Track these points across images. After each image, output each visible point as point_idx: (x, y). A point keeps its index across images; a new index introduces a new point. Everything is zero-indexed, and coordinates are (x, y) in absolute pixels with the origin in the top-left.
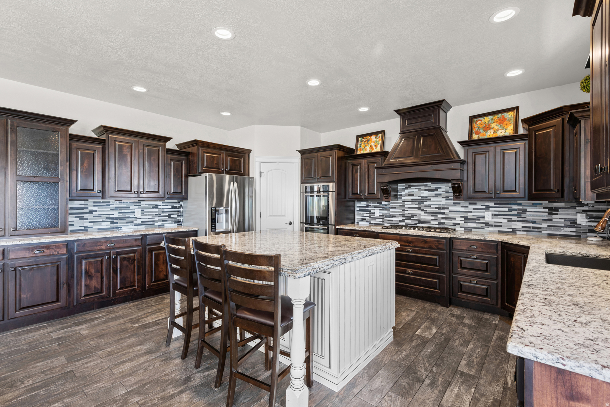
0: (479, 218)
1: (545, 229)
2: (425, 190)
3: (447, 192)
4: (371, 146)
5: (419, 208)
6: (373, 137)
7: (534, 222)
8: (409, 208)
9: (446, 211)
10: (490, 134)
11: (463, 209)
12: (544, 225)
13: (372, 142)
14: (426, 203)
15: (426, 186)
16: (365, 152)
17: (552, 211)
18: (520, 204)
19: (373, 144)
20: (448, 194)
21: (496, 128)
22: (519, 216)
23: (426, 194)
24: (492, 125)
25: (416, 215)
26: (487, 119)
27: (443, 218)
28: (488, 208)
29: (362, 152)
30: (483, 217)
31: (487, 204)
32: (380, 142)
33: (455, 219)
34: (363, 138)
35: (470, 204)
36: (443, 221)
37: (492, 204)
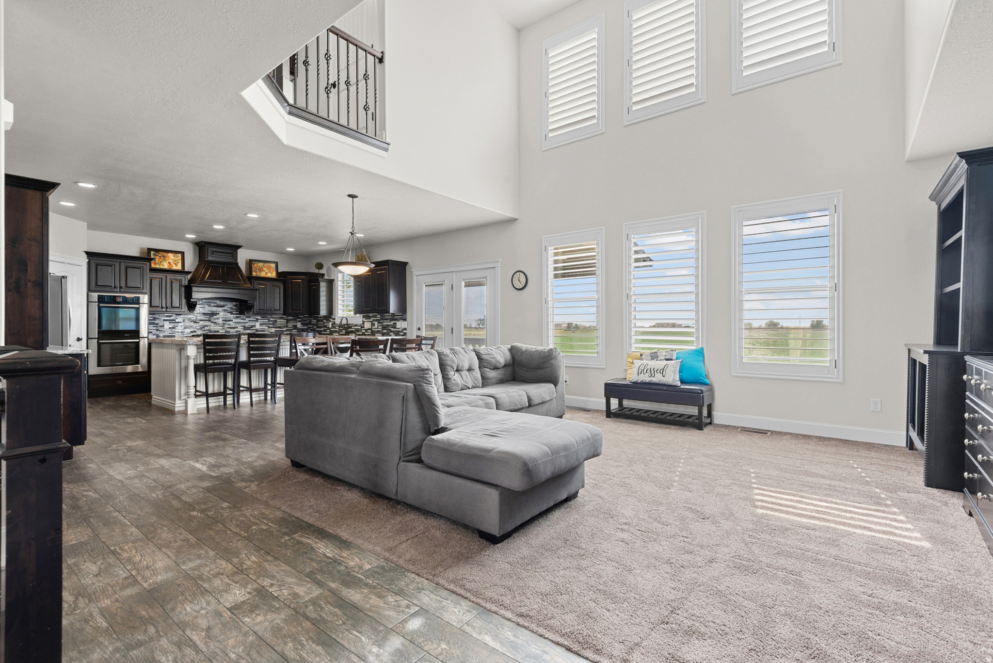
0: (252, 326)
1: (285, 331)
2: (215, 306)
3: (231, 308)
4: (169, 263)
5: (209, 321)
6: (171, 255)
7: (280, 328)
8: (201, 320)
9: (231, 322)
10: (263, 274)
11: (242, 321)
12: (285, 329)
13: (170, 259)
14: (215, 317)
15: (215, 303)
16: (162, 267)
17: (288, 321)
18: (274, 318)
19: (171, 261)
20: (232, 310)
21: (267, 271)
22: (273, 324)
23: (214, 309)
24: (264, 269)
25: (207, 326)
26: (260, 264)
27: (228, 328)
28: (257, 320)
29: (158, 266)
30: (255, 326)
31: (257, 317)
32: (180, 261)
33: (237, 328)
34: (156, 252)
35: (247, 317)
36: (229, 330)
37: (259, 317)
